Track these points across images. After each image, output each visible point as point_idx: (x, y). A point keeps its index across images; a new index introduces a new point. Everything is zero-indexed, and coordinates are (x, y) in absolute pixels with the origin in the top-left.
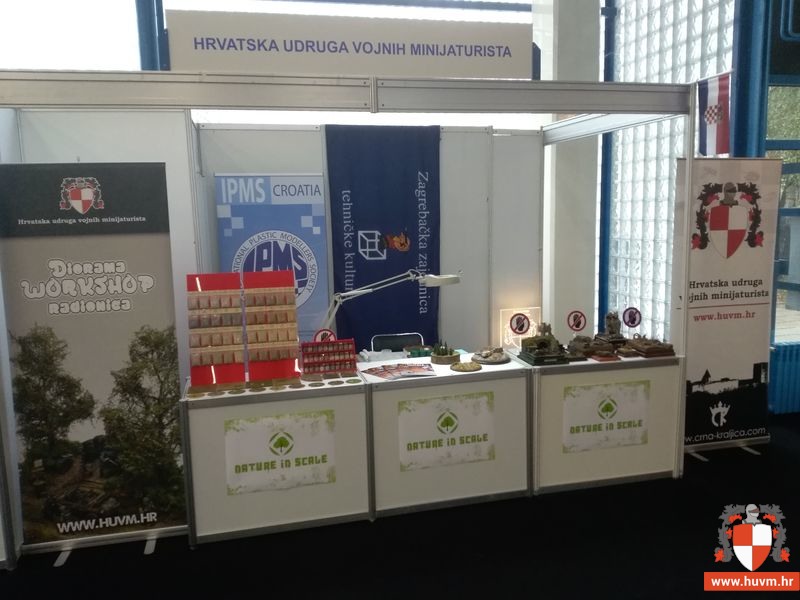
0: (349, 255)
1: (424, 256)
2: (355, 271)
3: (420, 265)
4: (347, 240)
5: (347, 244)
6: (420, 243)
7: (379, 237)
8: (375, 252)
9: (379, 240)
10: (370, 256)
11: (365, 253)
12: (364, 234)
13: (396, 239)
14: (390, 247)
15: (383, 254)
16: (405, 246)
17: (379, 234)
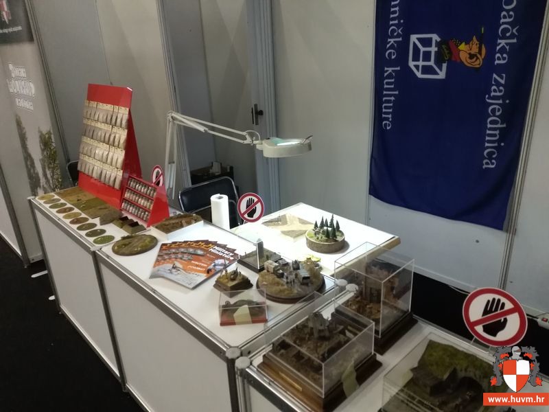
0: (390, 70)
1: (502, 78)
2: (397, 93)
3: (493, 94)
4: (389, 48)
5: (390, 54)
6: (498, 55)
7: (438, 44)
8: (431, 67)
9: (436, 49)
10: (423, 73)
11: (417, 67)
12: (418, 39)
13: (462, 47)
14: (453, 59)
15: (441, 70)
16: (478, 58)
17: (439, 39)
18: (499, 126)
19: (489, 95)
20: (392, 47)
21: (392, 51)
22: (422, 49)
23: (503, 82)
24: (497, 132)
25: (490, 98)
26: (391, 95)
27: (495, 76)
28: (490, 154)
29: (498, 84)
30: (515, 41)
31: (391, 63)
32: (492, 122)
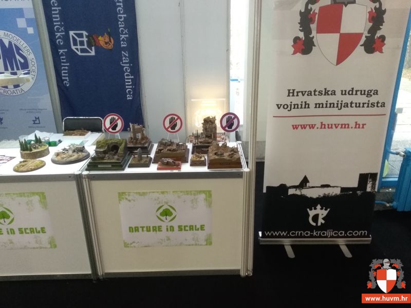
0: (62, 51)
1: (126, 53)
2: (68, 64)
3: (124, 61)
4: (58, 38)
5: (59, 42)
6: (122, 42)
7: (87, 37)
8: (85, 49)
9: (87, 39)
10: (81, 52)
11: (77, 49)
12: (75, 34)
13: (100, 38)
14: (97, 45)
15: (92, 50)
16: (110, 44)
17: (87, 34)
18: (130, 77)
19: (122, 61)
20: (59, 38)
21: (60, 40)
22: (78, 39)
23: (127, 55)
24: (130, 80)
25: (123, 63)
26: (65, 66)
27: (123, 52)
28: (129, 92)
29: (125, 56)
30: (127, 36)
31: (62, 48)
32: (127, 75)
